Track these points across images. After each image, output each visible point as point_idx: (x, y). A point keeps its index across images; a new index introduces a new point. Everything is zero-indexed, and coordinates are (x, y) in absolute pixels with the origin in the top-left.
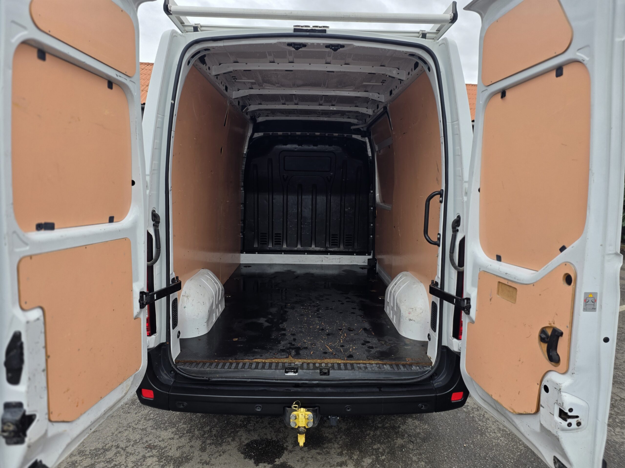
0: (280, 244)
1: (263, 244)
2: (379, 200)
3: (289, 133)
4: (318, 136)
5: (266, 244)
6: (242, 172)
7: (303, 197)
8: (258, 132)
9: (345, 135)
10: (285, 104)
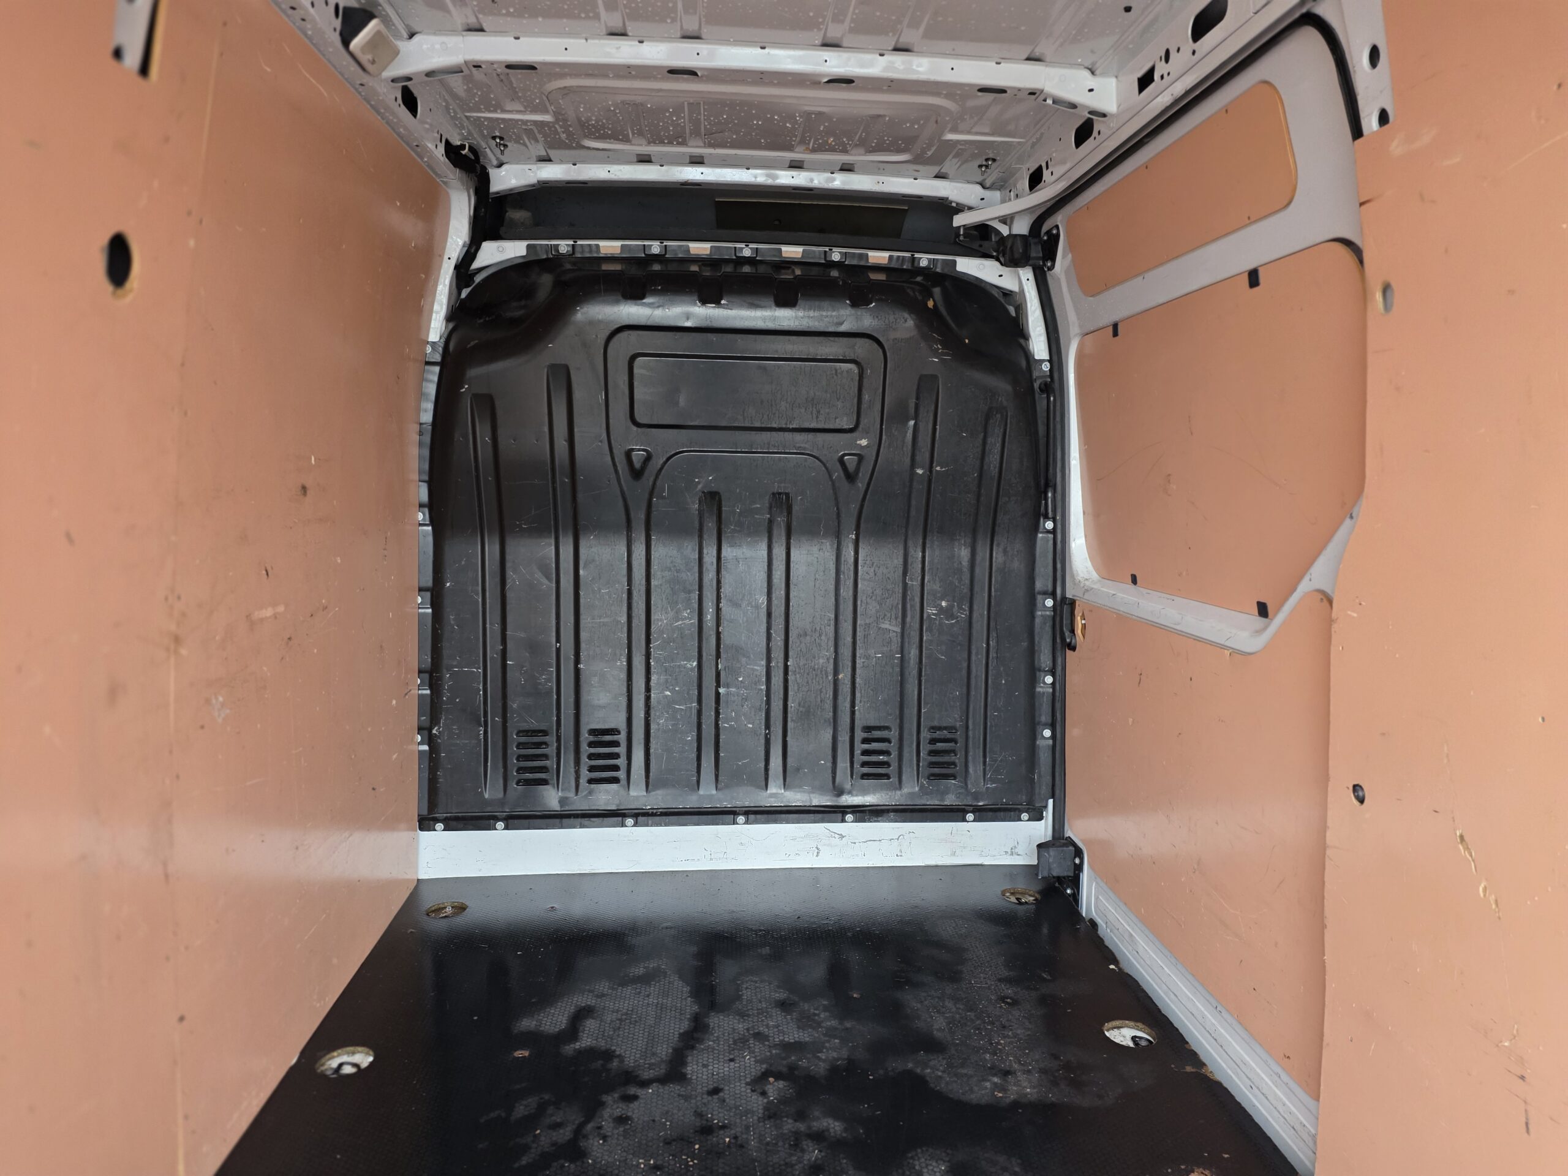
0: (616, 780)
1: (528, 782)
2: (1089, 564)
3: (655, 247)
5: (544, 782)
6: (421, 433)
7: (727, 552)
8: (496, 236)
9: (924, 259)
10: (624, 34)
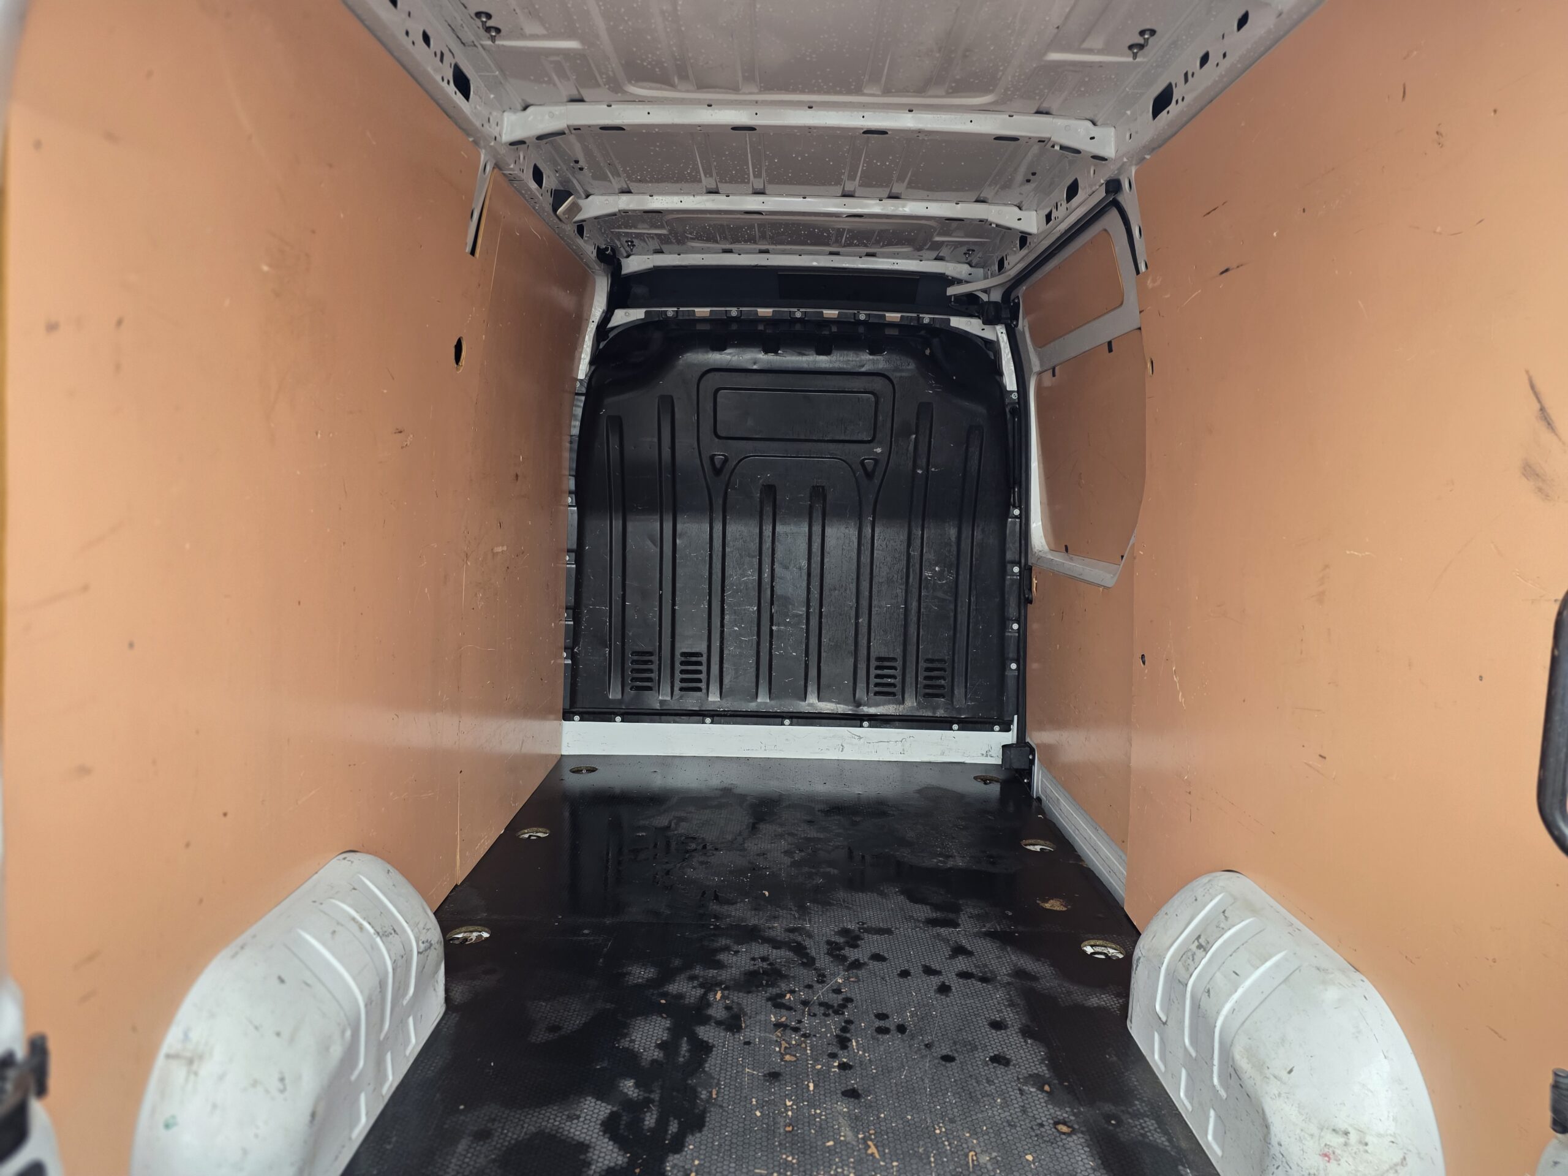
0: (699, 689)
1: (638, 688)
2: (1043, 541)
3: (734, 312)
4: (830, 322)
5: (650, 689)
6: (571, 442)
7: (780, 528)
8: (624, 305)
9: (926, 318)
10: (717, 192)
